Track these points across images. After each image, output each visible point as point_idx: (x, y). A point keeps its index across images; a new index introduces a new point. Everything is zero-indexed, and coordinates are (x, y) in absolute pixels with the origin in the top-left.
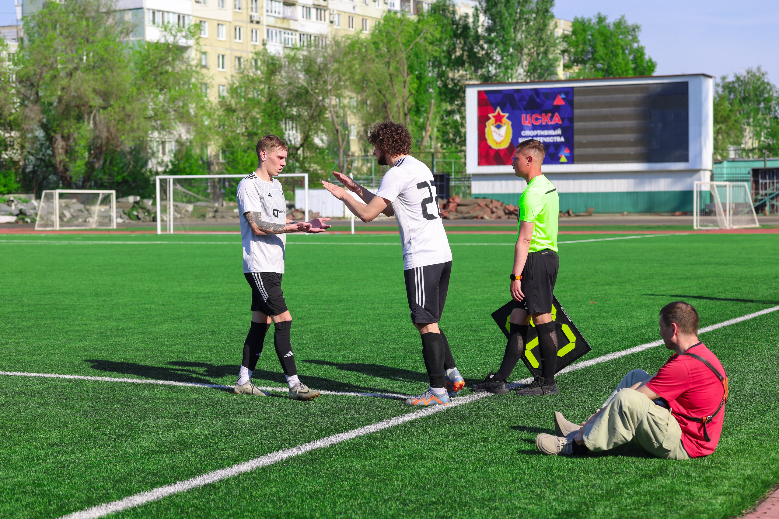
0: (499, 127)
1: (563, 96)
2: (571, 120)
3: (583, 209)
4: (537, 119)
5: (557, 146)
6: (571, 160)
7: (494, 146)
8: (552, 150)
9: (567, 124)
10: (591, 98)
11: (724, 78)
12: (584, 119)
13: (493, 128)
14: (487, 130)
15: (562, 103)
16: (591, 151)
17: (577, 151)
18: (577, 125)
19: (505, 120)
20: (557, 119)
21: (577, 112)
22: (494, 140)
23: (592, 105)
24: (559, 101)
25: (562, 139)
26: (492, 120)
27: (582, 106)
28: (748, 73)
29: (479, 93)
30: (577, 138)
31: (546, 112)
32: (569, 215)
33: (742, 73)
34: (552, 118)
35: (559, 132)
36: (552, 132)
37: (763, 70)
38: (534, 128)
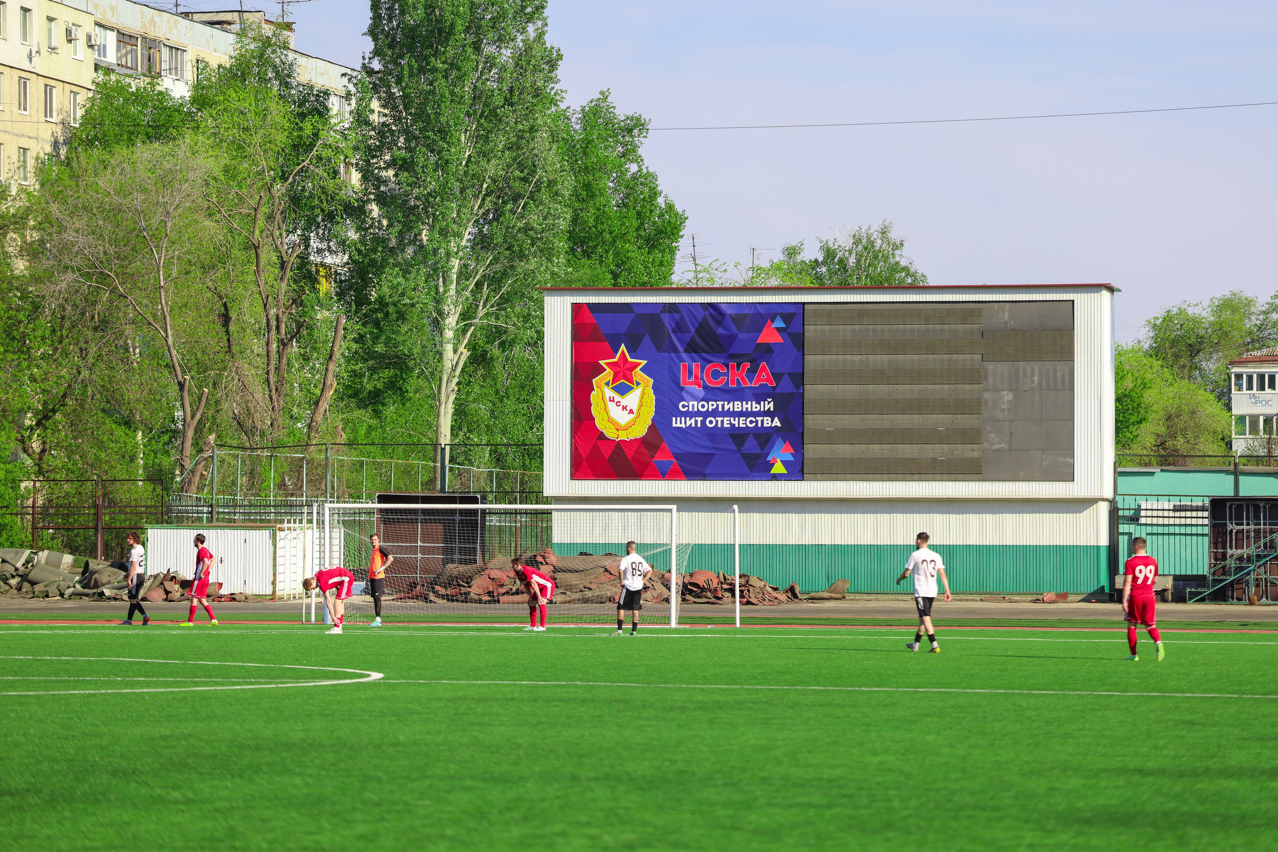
0: (622, 390)
1: (779, 323)
2: (799, 379)
3: (822, 584)
4: (716, 374)
5: (765, 437)
6: (796, 471)
7: (610, 433)
8: (751, 445)
9: (787, 386)
10: (845, 331)
11: (791, 252)
12: (828, 377)
13: (609, 393)
14: (594, 396)
15: (777, 339)
16: (844, 450)
17: (811, 451)
18: (811, 391)
19: (638, 374)
20: (764, 377)
21: (812, 360)
22: (610, 420)
23: (847, 347)
24: (771, 335)
25: (777, 422)
26: (608, 374)
27: (824, 348)
28: (857, 241)
29: (576, 308)
30: (811, 421)
31: (738, 358)
32: (795, 596)
33: (843, 241)
34: (752, 371)
35: (769, 405)
36: (752, 406)
37: (895, 235)
38: (711, 394)
